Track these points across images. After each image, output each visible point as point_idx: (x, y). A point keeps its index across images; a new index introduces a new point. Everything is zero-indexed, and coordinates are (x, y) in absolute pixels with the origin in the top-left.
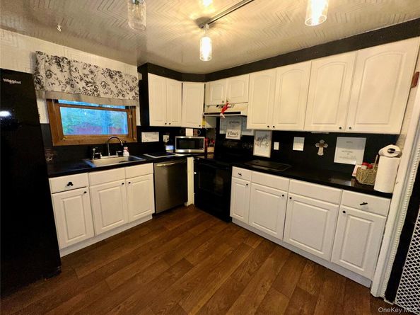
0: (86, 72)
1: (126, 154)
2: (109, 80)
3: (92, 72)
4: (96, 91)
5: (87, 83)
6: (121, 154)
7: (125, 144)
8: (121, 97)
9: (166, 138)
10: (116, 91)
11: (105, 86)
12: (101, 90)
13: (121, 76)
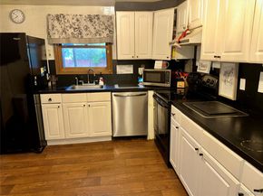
0: (74, 21)
1: (101, 83)
2: (89, 24)
3: (78, 20)
4: (81, 34)
5: (75, 29)
6: (97, 83)
7: (101, 75)
8: (98, 36)
9: (141, 71)
10: (94, 32)
11: (86, 29)
12: (84, 33)
13: (98, 19)
